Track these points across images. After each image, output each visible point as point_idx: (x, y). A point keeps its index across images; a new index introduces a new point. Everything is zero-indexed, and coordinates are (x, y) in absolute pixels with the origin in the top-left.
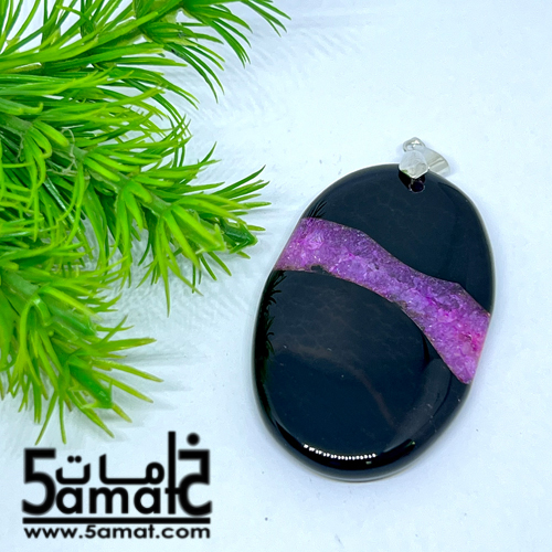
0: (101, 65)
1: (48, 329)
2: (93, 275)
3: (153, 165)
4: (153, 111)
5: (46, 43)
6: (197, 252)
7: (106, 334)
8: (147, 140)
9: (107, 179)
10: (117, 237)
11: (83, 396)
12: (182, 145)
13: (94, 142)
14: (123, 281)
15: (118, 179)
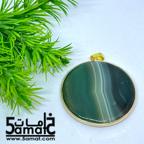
0: (29, 16)
1: (15, 85)
2: (27, 71)
3: (42, 42)
4: (43, 28)
5: (15, 10)
6: (54, 65)
7: (30, 86)
8: (41, 36)
9: (30, 46)
10: (33, 61)
11: (24, 103)
12: (50, 37)
13: (27, 36)
14: (35, 73)
15: (33, 46)
